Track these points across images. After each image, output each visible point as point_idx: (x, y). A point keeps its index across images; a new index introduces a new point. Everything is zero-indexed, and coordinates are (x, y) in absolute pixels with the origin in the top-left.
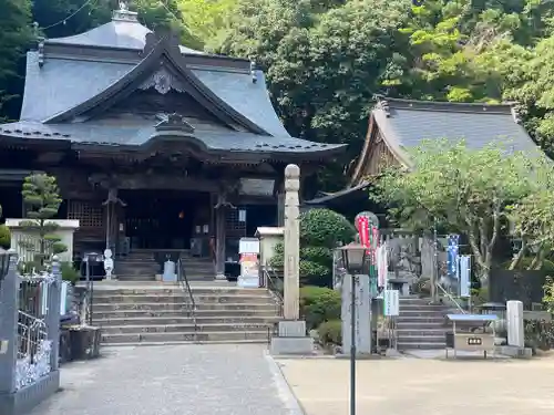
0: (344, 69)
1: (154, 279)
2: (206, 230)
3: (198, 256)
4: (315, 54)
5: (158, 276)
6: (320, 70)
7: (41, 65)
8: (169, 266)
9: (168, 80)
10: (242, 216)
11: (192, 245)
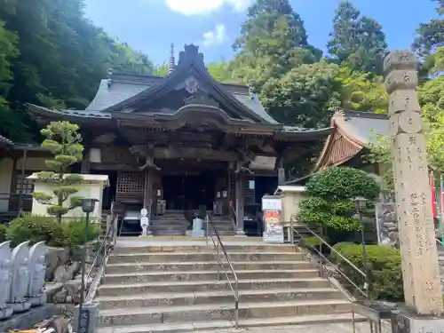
0: (304, 101)
1: (184, 235)
2: (225, 195)
3: (219, 215)
4: (285, 91)
5: (188, 232)
6: (288, 102)
7: (109, 86)
8: (197, 222)
9: (196, 84)
10: (252, 185)
11: (215, 206)
